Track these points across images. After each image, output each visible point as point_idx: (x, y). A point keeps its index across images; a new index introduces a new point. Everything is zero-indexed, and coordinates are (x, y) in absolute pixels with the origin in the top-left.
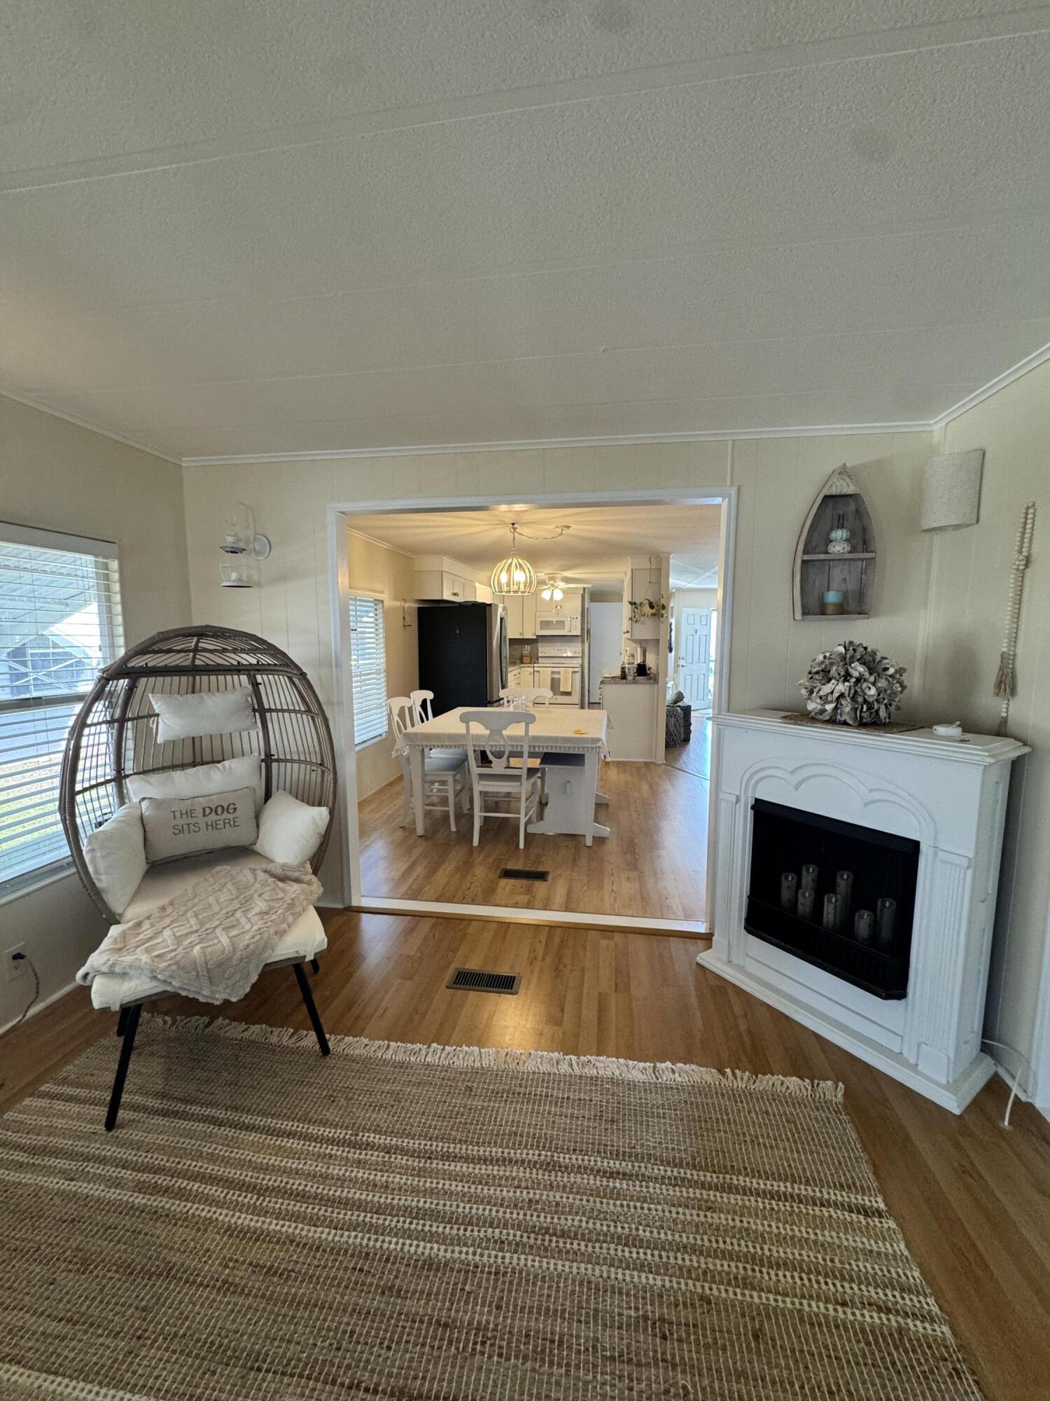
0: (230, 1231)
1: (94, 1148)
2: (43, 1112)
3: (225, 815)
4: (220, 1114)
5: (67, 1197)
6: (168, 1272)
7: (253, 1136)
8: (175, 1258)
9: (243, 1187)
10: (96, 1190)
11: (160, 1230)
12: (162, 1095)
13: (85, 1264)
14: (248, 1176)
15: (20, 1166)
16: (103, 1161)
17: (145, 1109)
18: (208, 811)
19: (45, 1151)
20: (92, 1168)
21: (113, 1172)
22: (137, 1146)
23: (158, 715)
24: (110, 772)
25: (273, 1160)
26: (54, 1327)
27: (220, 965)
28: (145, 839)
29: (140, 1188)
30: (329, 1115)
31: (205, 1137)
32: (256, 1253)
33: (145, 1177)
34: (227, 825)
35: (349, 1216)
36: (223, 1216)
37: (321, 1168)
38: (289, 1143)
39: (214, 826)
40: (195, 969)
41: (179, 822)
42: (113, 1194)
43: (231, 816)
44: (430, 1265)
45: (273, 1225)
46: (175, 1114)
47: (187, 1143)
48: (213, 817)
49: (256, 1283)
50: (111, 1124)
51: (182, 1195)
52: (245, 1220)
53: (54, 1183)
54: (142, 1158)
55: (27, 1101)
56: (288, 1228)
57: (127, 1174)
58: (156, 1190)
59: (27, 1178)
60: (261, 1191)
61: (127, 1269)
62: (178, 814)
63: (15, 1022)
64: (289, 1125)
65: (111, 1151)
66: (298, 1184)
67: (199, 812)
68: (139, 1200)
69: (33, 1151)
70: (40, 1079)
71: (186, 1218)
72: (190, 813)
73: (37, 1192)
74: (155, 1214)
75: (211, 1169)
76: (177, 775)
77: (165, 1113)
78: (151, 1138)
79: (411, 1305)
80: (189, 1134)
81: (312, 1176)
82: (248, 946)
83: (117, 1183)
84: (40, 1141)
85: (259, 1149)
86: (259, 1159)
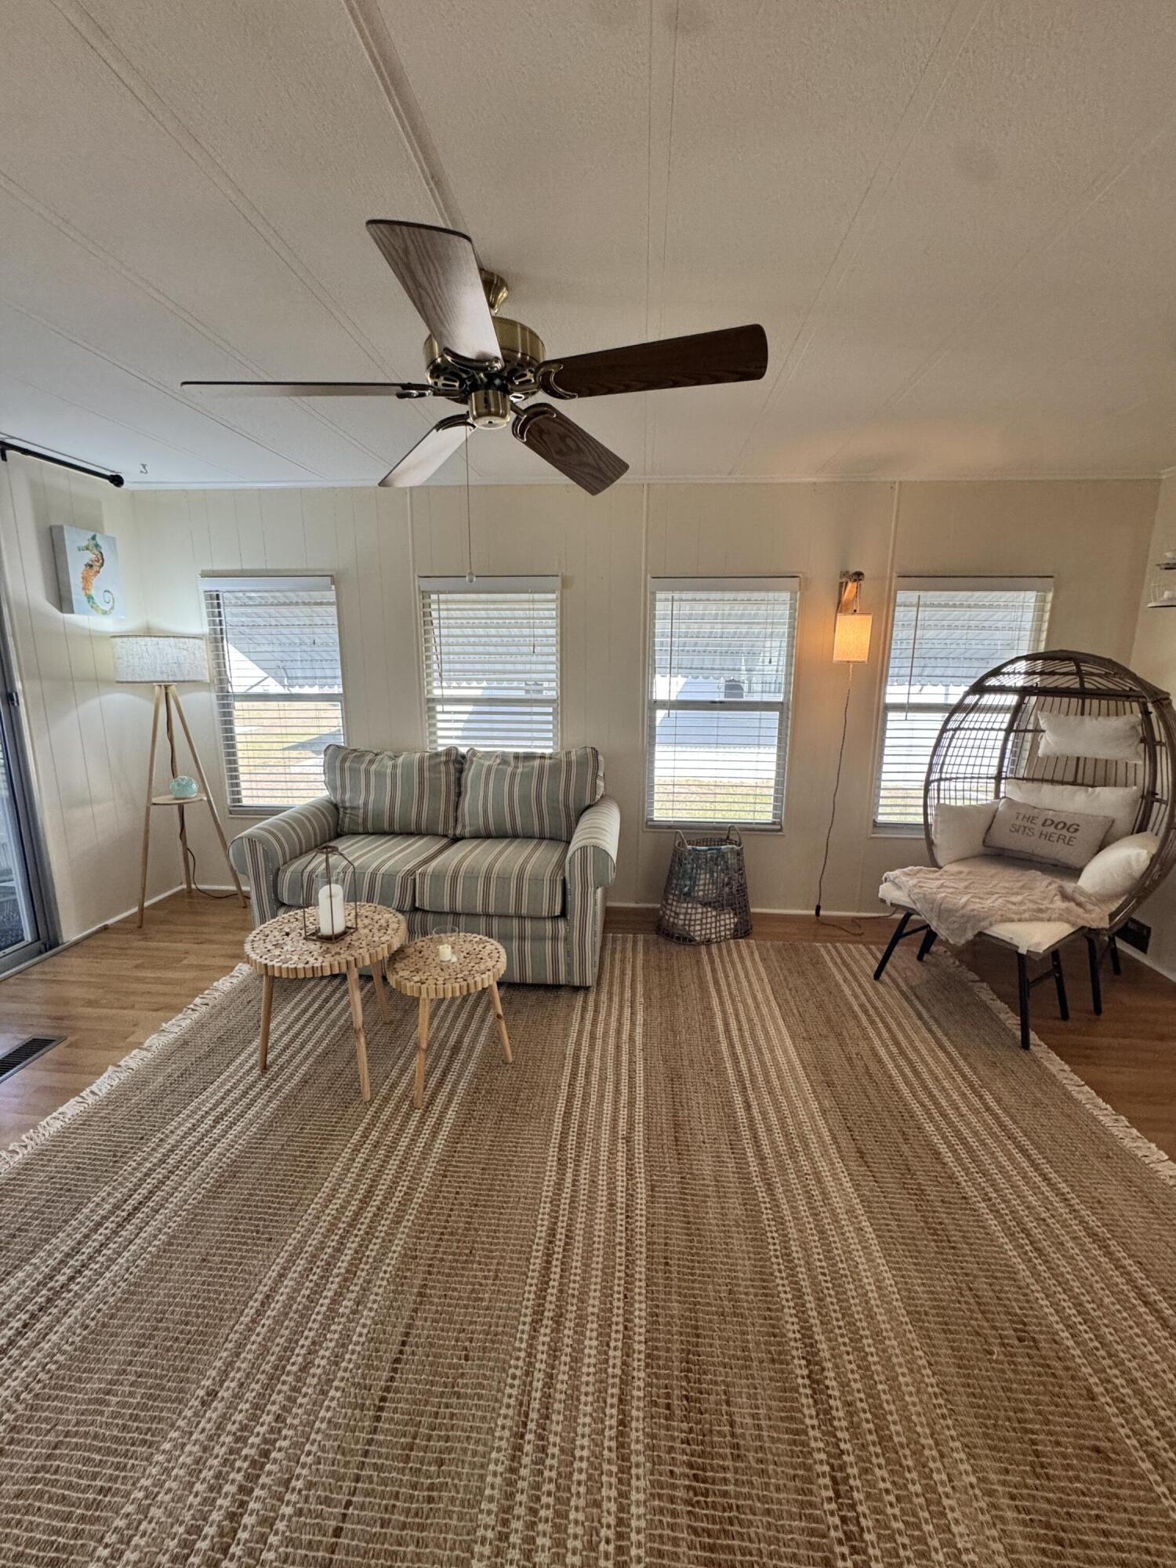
0: (873, 1049)
1: (863, 980)
2: (862, 954)
3: (1064, 832)
4: (926, 1015)
5: (837, 985)
6: (839, 1035)
7: (928, 1035)
8: (845, 1033)
9: (897, 1044)
10: (847, 991)
11: (852, 1023)
12: (911, 988)
13: (820, 1006)
14: (904, 1043)
15: (836, 963)
16: (860, 986)
17: (898, 986)
18: (1049, 822)
19: (847, 966)
20: (854, 984)
21: (859, 991)
22: (877, 993)
23: (1043, 731)
24: (993, 771)
25: (924, 1052)
26: (795, 1011)
27: (949, 911)
28: (990, 827)
29: (862, 1006)
30: (980, 1066)
31: (908, 1017)
32: (873, 1068)
33: (867, 1004)
34: (1061, 841)
35: (927, 1101)
36: (877, 1043)
37: (941, 1076)
38: (941, 1054)
39: (1048, 837)
40: (932, 903)
41: (1018, 822)
42: (852, 1000)
43: (1068, 835)
44: (937, 1155)
45: (890, 1066)
46: (907, 998)
47: (897, 1010)
48: (1052, 829)
49: (860, 1070)
50: (877, 976)
51: (872, 1022)
52: (882, 1052)
53: (839, 977)
54: (875, 998)
55: (861, 946)
56: (894, 1072)
57: (863, 997)
58: (866, 1012)
59: (834, 970)
60: (902, 1052)
61: (828, 1020)
62: (1021, 817)
63: (882, 915)
64: (951, 1049)
65: (867, 986)
66: (921, 1068)
67: (1040, 821)
68: (856, 1008)
69: (844, 962)
70: (874, 943)
71: (864, 1029)
72: (1031, 819)
73: (832, 975)
74: (856, 1017)
75: (894, 1027)
76: (1047, 788)
77: (903, 993)
78: (887, 997)
79: (905, 1148)
80: (902, 1009)
81: (931, 1072)
82: (973, 910)
83: (856, 997)
84: (849, 960)
85: (924, 1041)
86: (918, 1044)
